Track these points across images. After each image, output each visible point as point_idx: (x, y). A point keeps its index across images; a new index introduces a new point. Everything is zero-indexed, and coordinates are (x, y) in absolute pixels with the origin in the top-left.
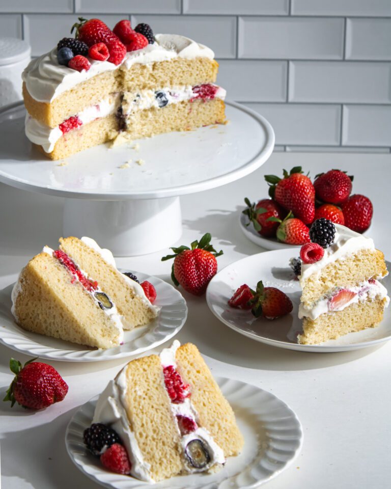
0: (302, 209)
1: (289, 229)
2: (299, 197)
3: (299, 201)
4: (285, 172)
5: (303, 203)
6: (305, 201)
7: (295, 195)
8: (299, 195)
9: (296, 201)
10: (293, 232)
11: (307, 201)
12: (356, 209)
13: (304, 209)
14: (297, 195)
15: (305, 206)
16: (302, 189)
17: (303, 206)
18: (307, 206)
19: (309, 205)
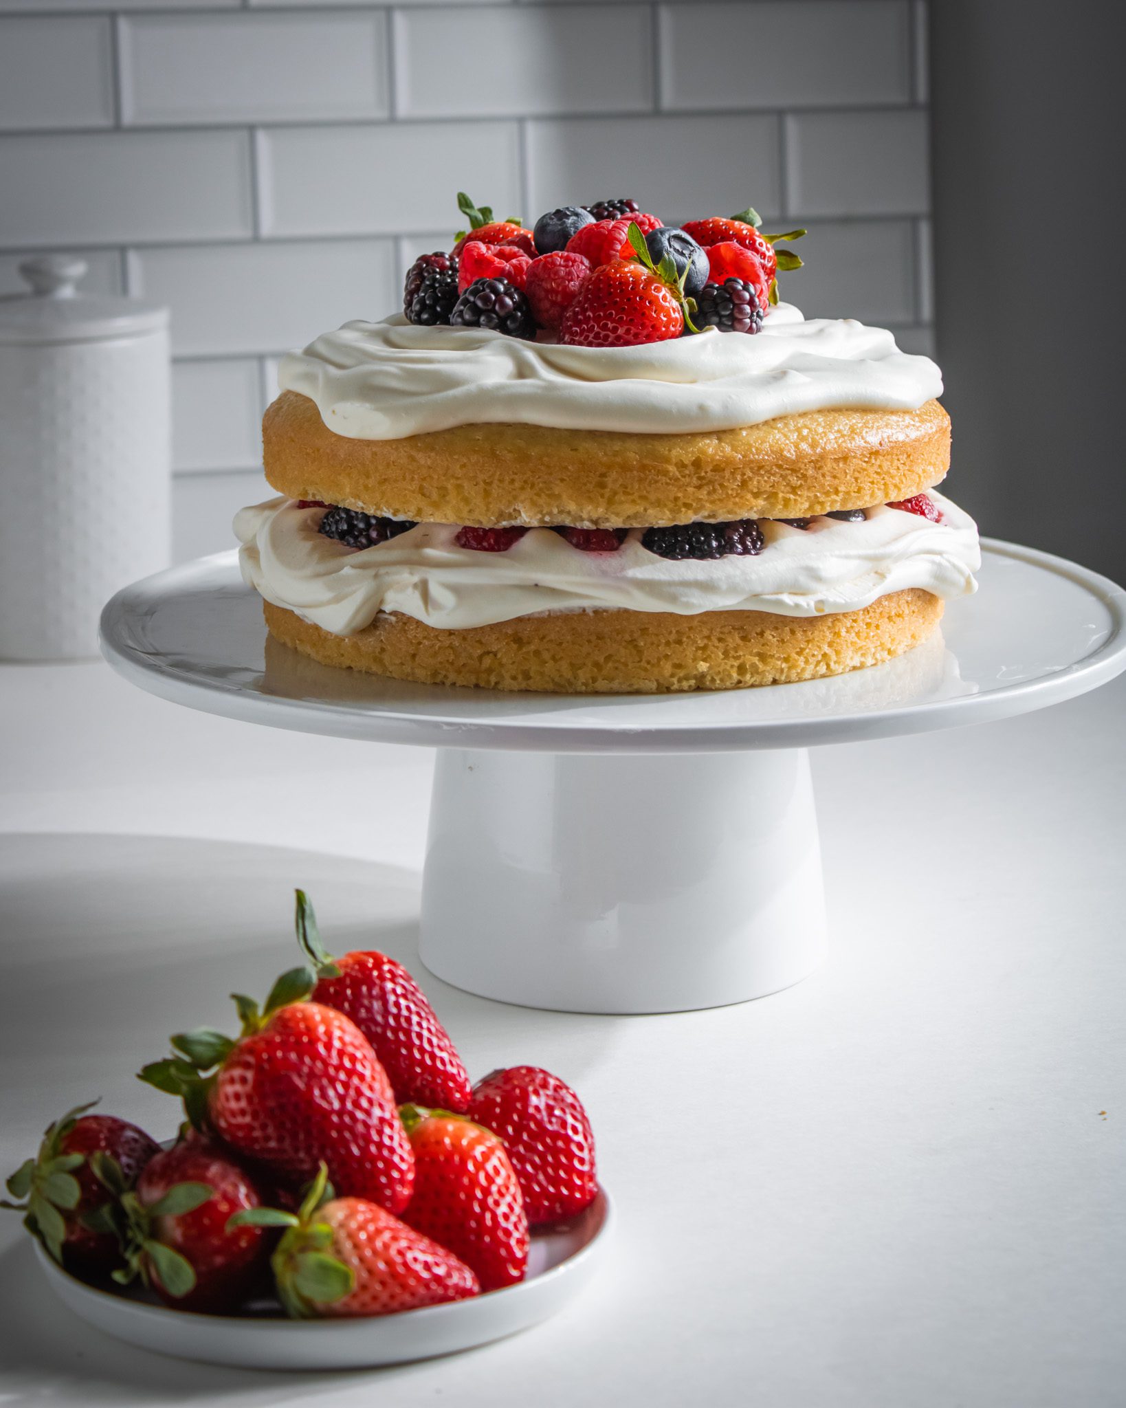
0: (364, 1150)
1: (356, 1246)
2: (342, 1099)
3: (347, 1119)
4: (245, 1006)
5: (365, 1123)
6: (368, 1113)
7: (324, 1096)
8: (341, 1089)
9: (335, 1119)
10: (375, 1252)
11: (377, 1112)
12: (539, 1123)
13: (373, 1149)
14: (331, 1093)
15: (376, 1138)
16: (347, 1064)
17: (367, 1139)
18: (380, 1133)
19: (387, 1130)
